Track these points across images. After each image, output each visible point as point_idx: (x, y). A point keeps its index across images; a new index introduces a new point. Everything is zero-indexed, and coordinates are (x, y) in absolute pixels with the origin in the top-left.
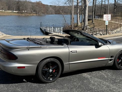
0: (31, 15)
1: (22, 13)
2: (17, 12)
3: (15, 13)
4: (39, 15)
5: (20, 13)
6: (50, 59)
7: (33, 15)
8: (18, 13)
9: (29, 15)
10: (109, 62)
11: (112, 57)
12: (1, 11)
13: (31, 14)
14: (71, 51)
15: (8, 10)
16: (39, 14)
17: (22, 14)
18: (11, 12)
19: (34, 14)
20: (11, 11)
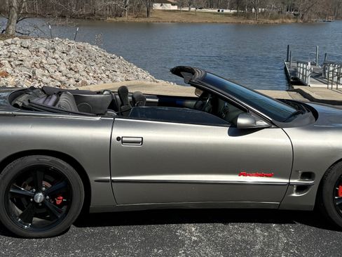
0: (277, 21)
1: (248, 16)
2: (232, 11)
3: (227, 15)
4: (305, 22)
5: (242, 15)
6: (38, 156)
7: (283, 22)
8: (235, 15)
9: (272, 21)
10: (294, 195)
11: (307, 175)
12: (187, 9)
13: (276, 18)
14: (118, 139)
15: (207, 7)
16: (306, 18)
17: (248, 18)
18: (214, 13)
19: (290, 19)
20: (216, 11)
